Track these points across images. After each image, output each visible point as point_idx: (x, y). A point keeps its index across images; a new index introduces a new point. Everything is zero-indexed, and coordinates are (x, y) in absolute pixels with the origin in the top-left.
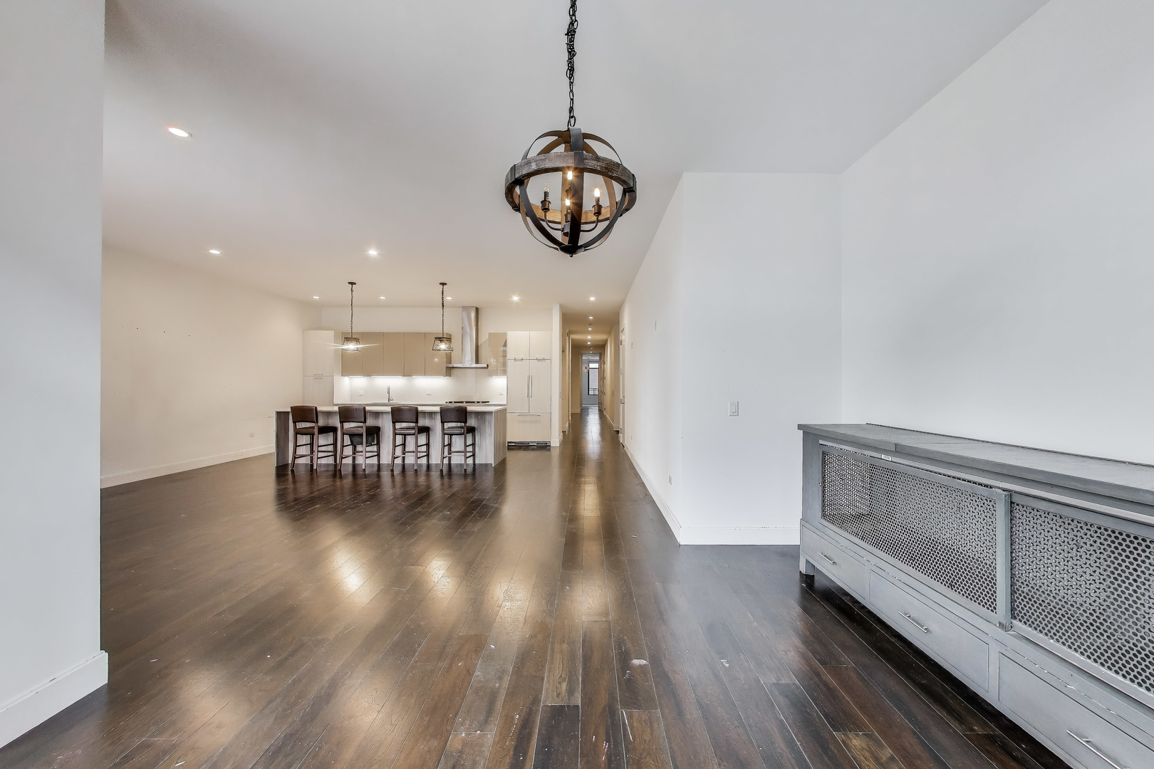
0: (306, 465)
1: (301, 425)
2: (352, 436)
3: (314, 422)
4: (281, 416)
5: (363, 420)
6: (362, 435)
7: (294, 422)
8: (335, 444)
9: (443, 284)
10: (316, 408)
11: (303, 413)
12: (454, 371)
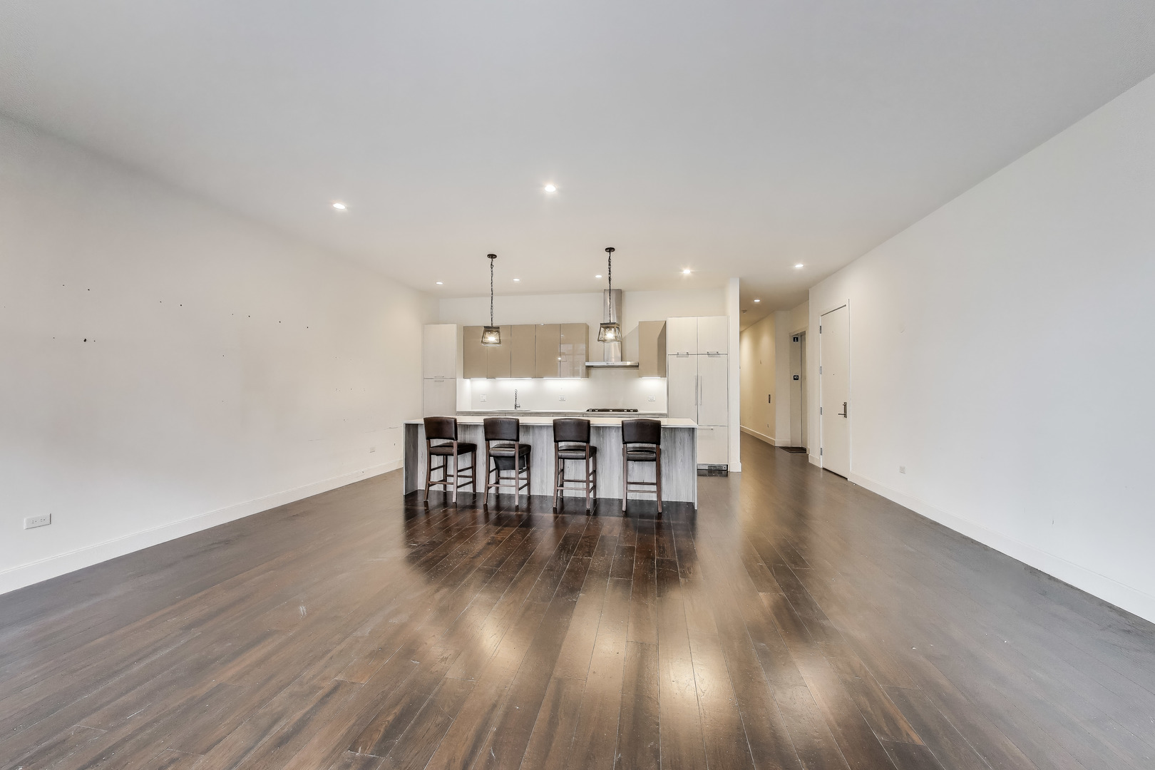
0: (439, 492)
1: (436, 442)
2: (497, 458)
3: (453, 439)
4: (411, 429)
5: (515, 438)
6: (514, 457)
7: (429, 438)
8: (473, 468)
9: (610, 250)
10: (455, 420)
11: (436, 427)
12: (593, 371)
